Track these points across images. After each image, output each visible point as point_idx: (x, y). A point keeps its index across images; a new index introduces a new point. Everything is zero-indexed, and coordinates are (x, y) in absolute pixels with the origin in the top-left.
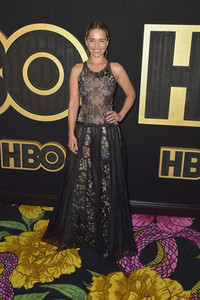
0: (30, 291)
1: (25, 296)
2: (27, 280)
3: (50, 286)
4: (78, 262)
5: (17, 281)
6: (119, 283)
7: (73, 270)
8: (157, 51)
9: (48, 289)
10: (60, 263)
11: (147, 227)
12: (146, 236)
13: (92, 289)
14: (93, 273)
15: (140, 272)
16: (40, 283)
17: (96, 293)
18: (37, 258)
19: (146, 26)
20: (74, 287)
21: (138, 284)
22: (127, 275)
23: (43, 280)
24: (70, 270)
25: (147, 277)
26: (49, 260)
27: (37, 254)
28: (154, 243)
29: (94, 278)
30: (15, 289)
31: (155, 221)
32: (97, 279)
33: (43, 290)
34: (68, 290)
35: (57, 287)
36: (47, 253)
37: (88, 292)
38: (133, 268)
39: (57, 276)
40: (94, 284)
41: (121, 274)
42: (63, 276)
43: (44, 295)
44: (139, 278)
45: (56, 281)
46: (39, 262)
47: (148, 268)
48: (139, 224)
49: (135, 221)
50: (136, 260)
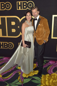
0: (27, 78)
1: (26, 79)
2: (26, 76)
3: (32, 77)
5: (24, 76)
6: (48, 76)
7: (37, 74)
8: (56, 21)
9: (32, 78)
10: (34, 72)
11: (54, 64)
12: (54, 66)
13: (42, 78)
15: (53, 74)
16: (29, 76)
17: (43, 79)
19: (53, 15)
20: (38, 77)
21: (53, 77)
22: (50, 75)
23: (30, 76)
24: (36, 74)
25: (55, 75)
28: (56, 67)
29: (42, 75)
30: (24, 78)
31: (56, 62)
32: (43, 76)
33: (30, 78)
34: (36, 78)
35: (34, 77)
37: (41, 78)
38: (51, 73)
40: (42, 77)
41: (49, 75)
42: (35, 75)
43: (31, 79)
44: (53, 75)
45: (33, 76)
47: (55, 73)
48: (52, 63)
49: (51, 62)
50: (52, 71)
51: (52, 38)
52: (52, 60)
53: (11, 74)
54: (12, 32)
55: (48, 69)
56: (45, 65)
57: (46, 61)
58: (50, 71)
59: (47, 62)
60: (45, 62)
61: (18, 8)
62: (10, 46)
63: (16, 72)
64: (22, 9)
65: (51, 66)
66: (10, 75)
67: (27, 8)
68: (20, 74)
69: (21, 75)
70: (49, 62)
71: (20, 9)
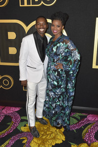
2: (39, 146)
4: (63, 138)
5: (34, 146)
7: (61, 142)
10: (54, 138)
12: (97, 126)
14: (72, 143)
15: (96, 143)
18: (43, 135)
19: (97, 18)
22: (89, 145)
23: (47, 146)
26: (49, 136)
27: (43, 133)
32: (73, 146)
36: (48, 133)
38: (92, 142)
39: (54, 144)
41: (86, 144)
42: (56, 144)
46: (44, 137)
48: (93, 120)
49: (90, 118)
50: (93, 138)
51: (94, 66)
52: (92, 114)
53: (7, 142)
54: (10, 53)
55: (84, 131)
56: (78, 123)
57: (80, 114)
58: (90, 137)
59: (83, 118)
60: (79, 118)
61: (23, 3)
62: (6, 82)
63: (17, 139)
64: (31, 5)
65: (91, 127)
66: (5, 144)
67: (42, 2)
68: (24, 142)
69: (27, 144)
70: (86, 117)
71: (26, 5)
